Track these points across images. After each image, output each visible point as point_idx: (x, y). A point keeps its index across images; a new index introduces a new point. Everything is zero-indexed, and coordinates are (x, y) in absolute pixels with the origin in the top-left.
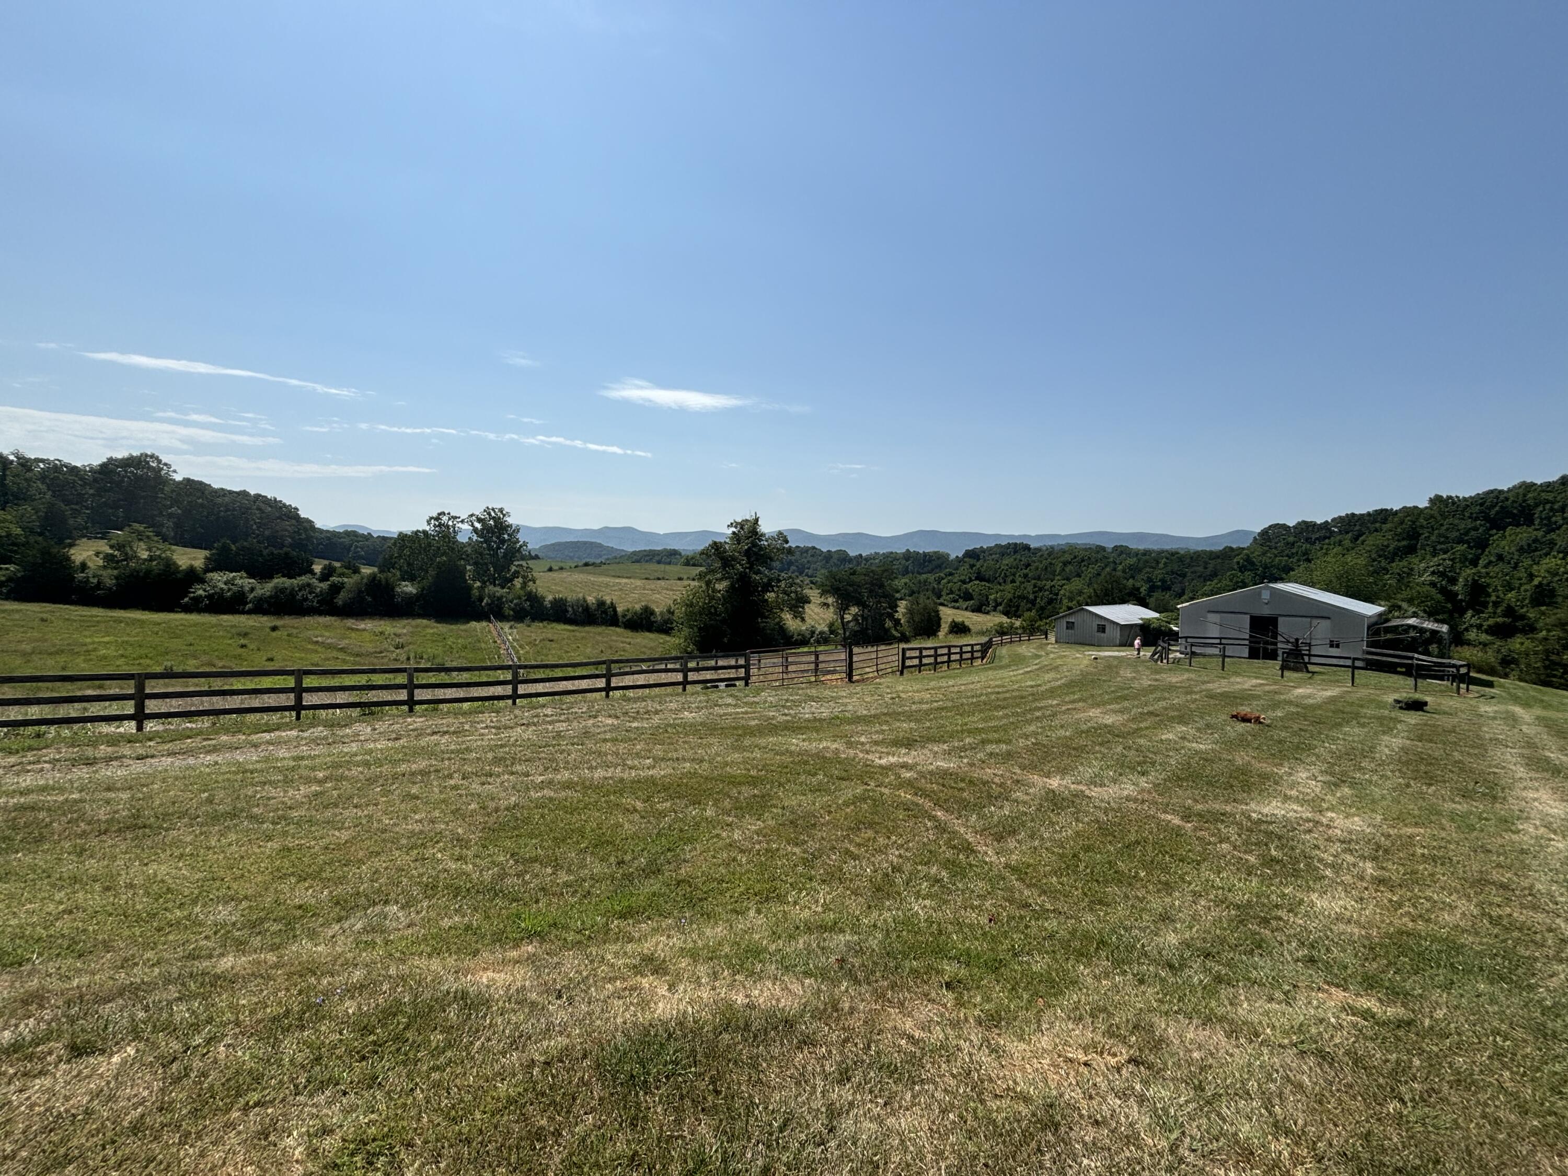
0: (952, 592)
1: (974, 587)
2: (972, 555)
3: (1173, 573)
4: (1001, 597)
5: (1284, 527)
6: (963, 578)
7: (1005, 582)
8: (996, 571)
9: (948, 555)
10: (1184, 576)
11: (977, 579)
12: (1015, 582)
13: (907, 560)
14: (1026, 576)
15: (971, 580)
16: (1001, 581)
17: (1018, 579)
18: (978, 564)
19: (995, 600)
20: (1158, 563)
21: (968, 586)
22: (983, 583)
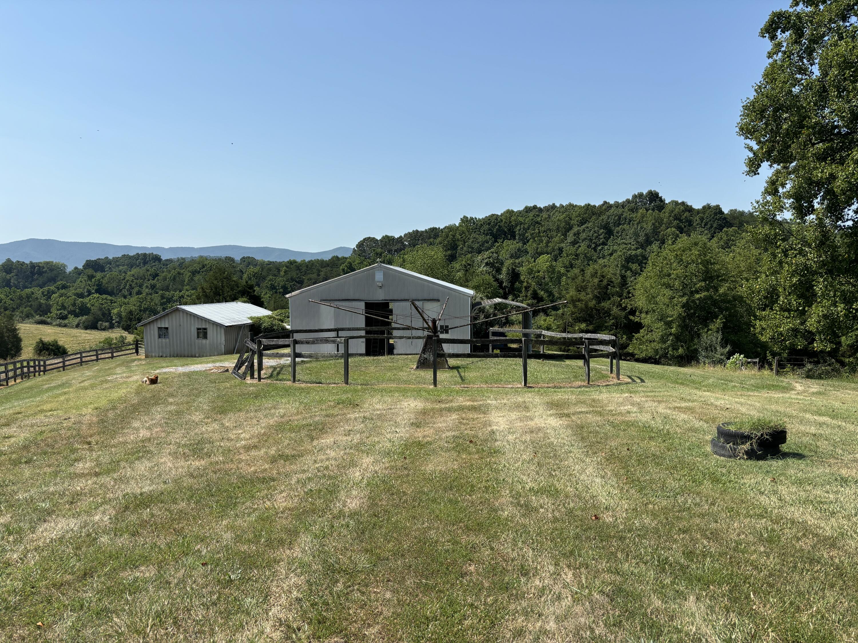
1: (93, 300)
2: (94, 266)
5: (374, 240)
6: (79, 291)
7: (130, 294)
8: (120, 283)
9: (65, 266)
12: (141, 294)
16: (126, 293)
17: (145, 291)
18: (101, 276)
20: (279, 272)
22: (104, 296)
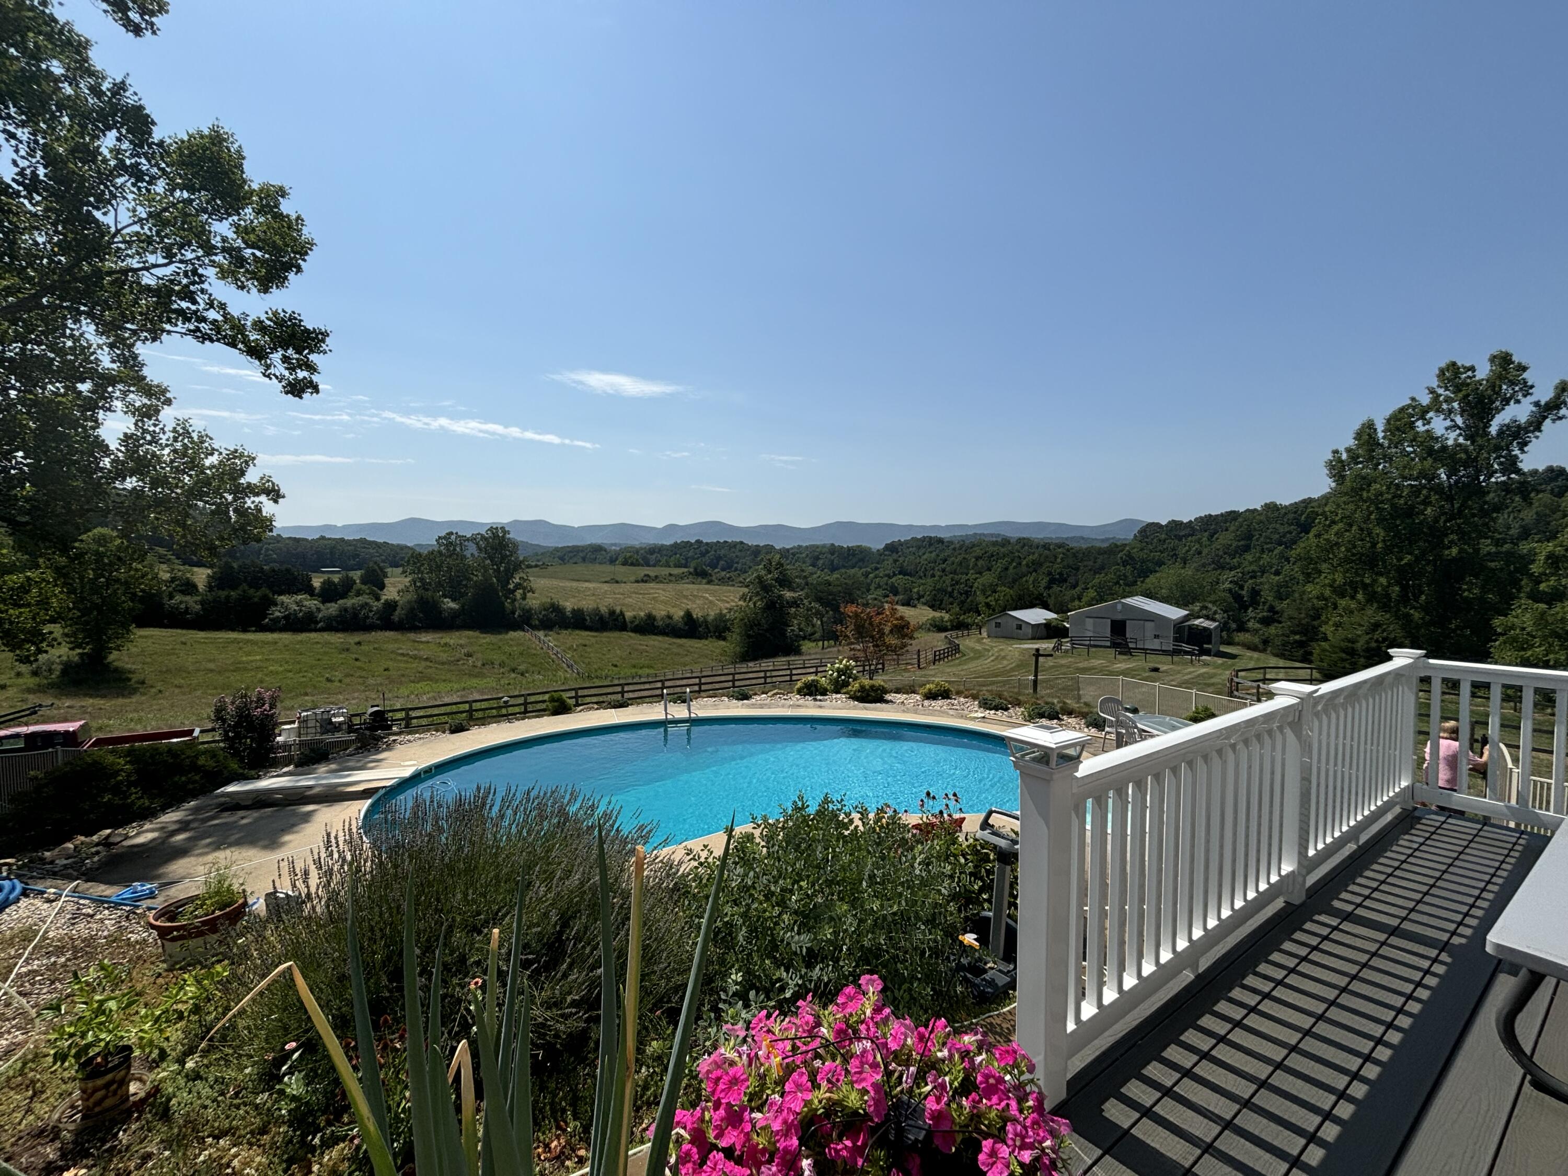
0: (879, 586)
1: (899, 580)
2: (892, 548)
3: (1069, 567)
4: (924, 590)
5: (1158, 525)
6: (888, 572)
7: (925, 576)
8: (916, 566)
9: (870, 548)
10: (1077, 569)
11: (900, 573)
12: (934, 576)
13: (832, 554)
14: (943, 570)
15: (895, 575)
16: (922, 575)
17: (937, 574)
18: (901, 559)
19: (918, 593)
20: (1056, 558)
21: (893, 580)
22: (906, 577)
